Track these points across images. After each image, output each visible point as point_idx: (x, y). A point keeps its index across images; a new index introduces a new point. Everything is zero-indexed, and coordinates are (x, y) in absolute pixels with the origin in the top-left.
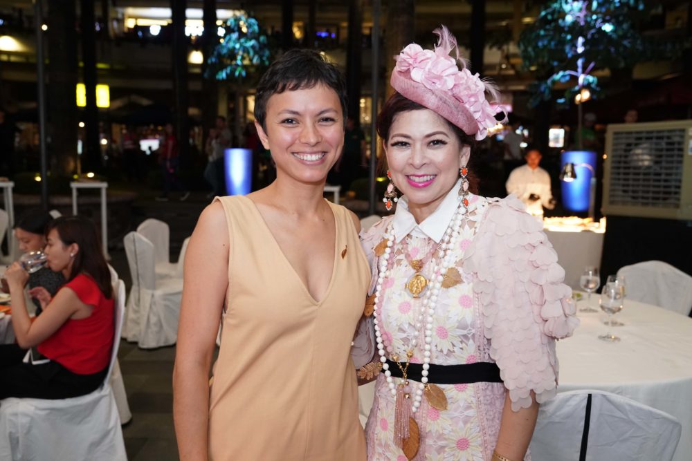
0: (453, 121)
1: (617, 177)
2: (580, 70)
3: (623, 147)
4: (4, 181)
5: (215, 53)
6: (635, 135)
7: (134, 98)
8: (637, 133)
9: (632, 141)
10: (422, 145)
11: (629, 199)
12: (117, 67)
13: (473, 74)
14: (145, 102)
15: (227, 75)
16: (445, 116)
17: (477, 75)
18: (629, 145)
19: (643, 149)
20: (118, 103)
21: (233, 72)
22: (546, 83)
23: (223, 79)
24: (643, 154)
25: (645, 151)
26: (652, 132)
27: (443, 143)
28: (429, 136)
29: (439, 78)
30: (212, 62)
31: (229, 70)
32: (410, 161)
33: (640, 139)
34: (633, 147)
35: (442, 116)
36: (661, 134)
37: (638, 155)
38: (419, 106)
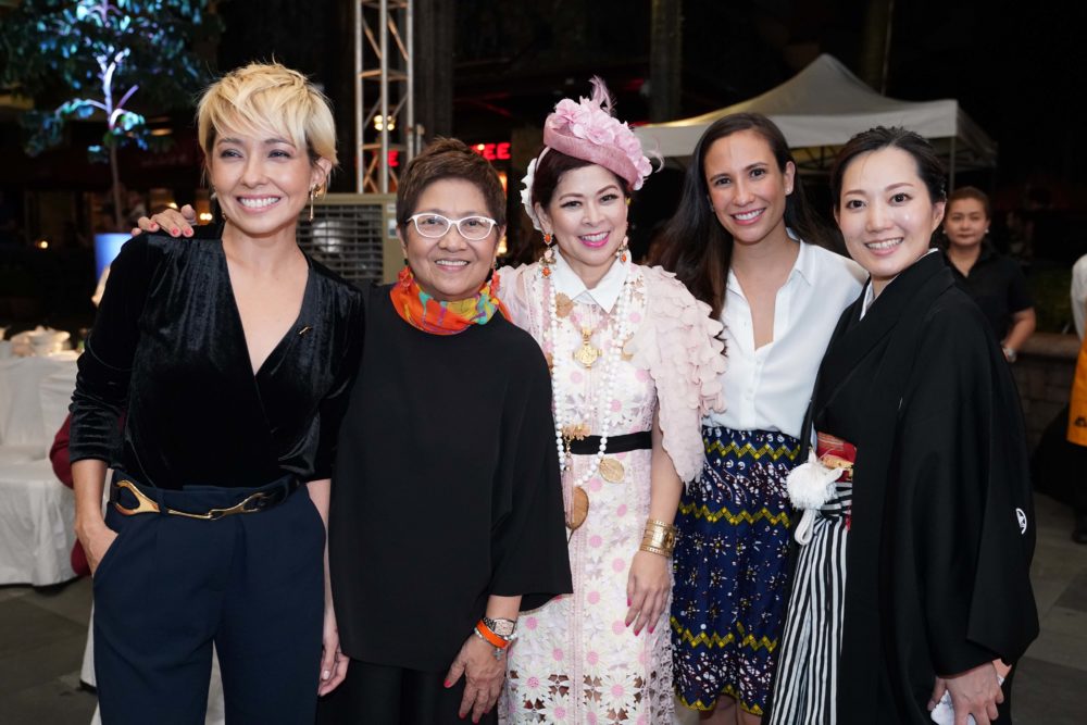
0: (621, 174)
10: (595, 202)
13: (622, 122)
16: (614, 170)
17: (626, 123)
27: (614, 197)
28: (601, 192)
29: (602, 132)
32: (586, 220)
35: (609, 170)
37: (335, 237)
38: (586, 163)
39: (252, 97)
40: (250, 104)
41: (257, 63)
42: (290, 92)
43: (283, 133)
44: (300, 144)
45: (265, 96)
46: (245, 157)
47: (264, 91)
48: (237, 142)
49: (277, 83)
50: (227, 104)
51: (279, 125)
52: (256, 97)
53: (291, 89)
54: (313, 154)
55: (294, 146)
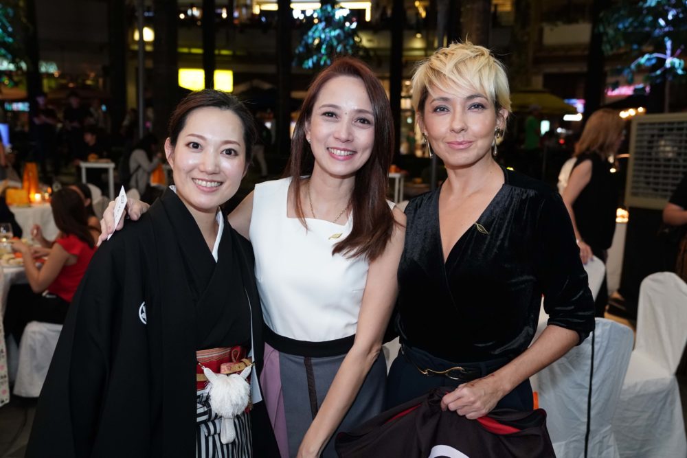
1: (640, 168)
2: (669, 52)
3: (646, 138)
4: (107, 163)
5: (303, 43)
6: (657, 126)
7: (256, 82)
8: (660, 124)
9: (656, 132)
11: (650, 191)
12: (238, 53)
14: (267, 86)
15: (313, 63)
18: (653, 136)
19: (666, 140)
20: (242, 88)
21: (319, 61)
22: (629, 67)
23: (309, 68)
24: (665, 146)
25: (668, 143)
26: (672, 123)
30: (299, 52)
31: (315, 58)
33: (662, 130)
34: (656, 138)
36: (681, 126)
37: (662, 146)
39: (456, 66)
40: (455, 71)
41: (455, 43)
42: (483, 60)
43: (479, 91)
44: (492, 97)
45: (466, 65)
46: (452, 110)
47: (464, 61)
48: (445, 99)
49: (473, 55)
50: (437, 72)
51: (477, 85)
52: (459, 66)
53: (483, 59)
54: (498, 105)
55: (487, 99)
